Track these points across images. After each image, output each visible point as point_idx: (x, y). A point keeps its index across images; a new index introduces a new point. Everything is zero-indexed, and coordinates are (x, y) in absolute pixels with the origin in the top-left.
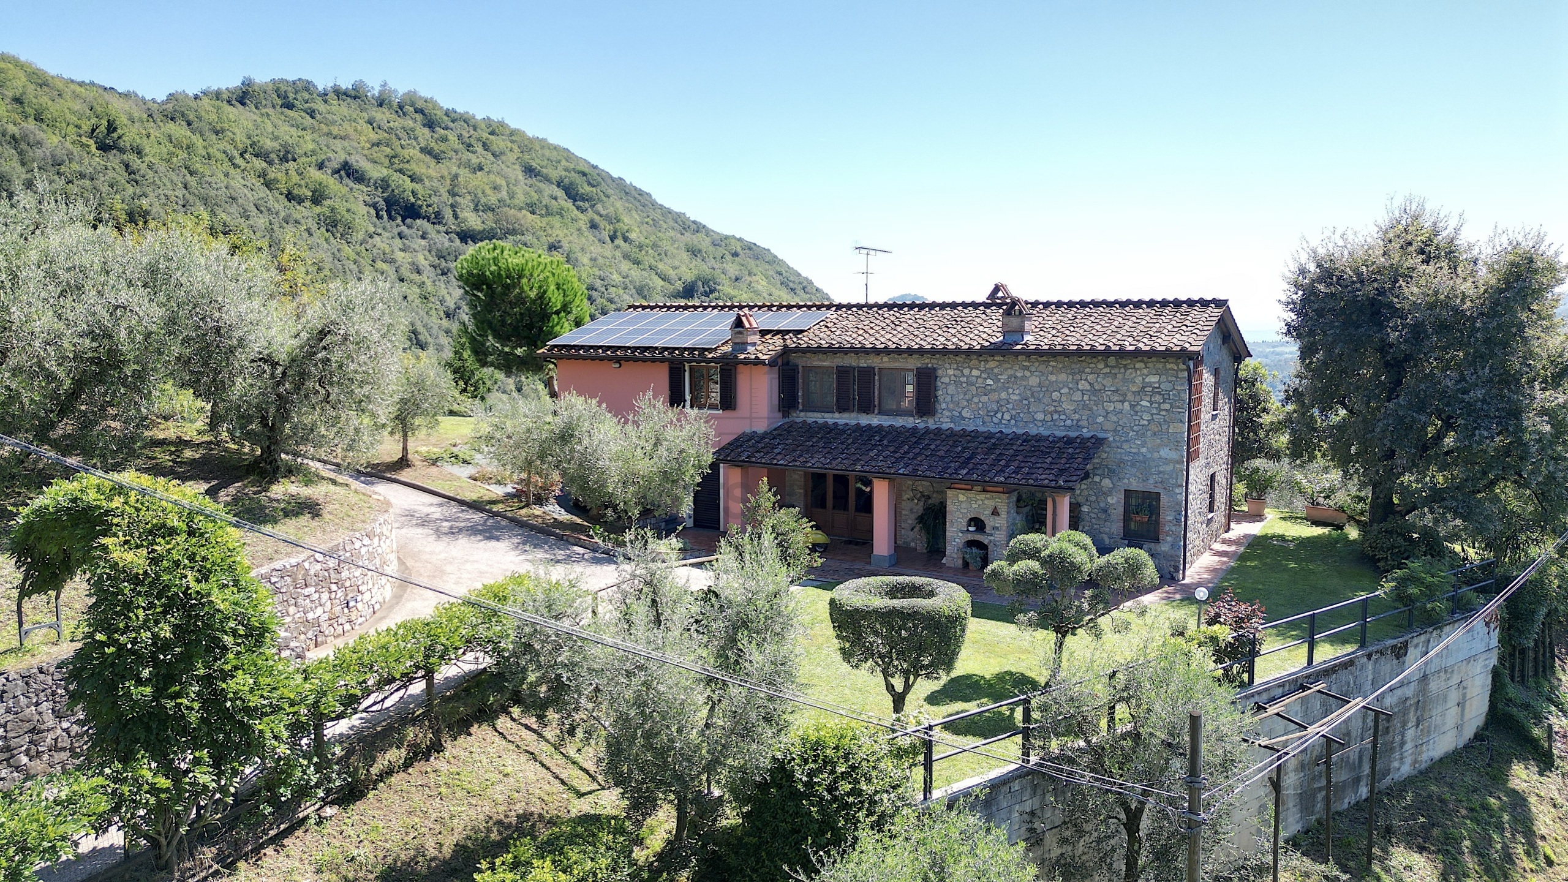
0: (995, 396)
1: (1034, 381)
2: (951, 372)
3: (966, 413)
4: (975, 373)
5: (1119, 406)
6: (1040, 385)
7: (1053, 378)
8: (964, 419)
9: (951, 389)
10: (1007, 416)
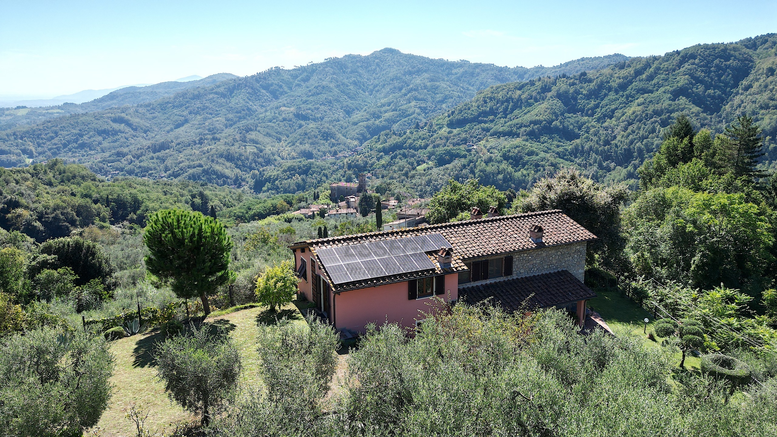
0: (532, 263)
1: (544, 254)
2: (517, 256)
3: (522, 271)
4: (525, 255)
5: (569, 258)
6: (546, 256)
7: (550, 252)
8: (521, 273)
9: (517, 263)
10: (535, 269)
